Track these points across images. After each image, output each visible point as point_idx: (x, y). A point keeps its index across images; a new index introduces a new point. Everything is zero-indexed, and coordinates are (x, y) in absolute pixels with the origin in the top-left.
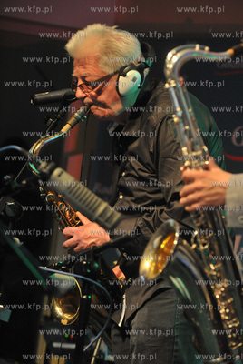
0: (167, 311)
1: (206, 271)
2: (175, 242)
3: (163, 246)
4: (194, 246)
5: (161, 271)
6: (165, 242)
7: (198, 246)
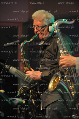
0: (57, 105)
1: (69, 88)
2: (59, 80)
3: (55, 81)
4: (65, 80)
5: (55, 88)
6: (56, 79)
7: (66, 80)
